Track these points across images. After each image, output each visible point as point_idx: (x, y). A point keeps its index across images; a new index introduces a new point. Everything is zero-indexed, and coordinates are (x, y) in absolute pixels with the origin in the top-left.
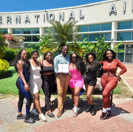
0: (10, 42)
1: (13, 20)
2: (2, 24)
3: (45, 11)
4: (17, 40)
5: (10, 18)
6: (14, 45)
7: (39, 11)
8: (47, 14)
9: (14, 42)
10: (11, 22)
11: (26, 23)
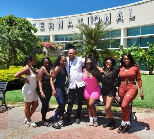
0: (48, 50)
1: (56, 27)
2: (44, 31)
3: (90, 14)
4: (56, 48)
5: (52, 24)
6: (52, 53)
7: (83, 14)
8: (92, 17)
9: (52, 49)
10: (53, 28)
11: (68, 29)
